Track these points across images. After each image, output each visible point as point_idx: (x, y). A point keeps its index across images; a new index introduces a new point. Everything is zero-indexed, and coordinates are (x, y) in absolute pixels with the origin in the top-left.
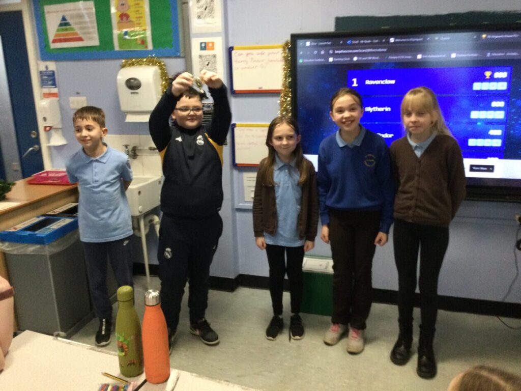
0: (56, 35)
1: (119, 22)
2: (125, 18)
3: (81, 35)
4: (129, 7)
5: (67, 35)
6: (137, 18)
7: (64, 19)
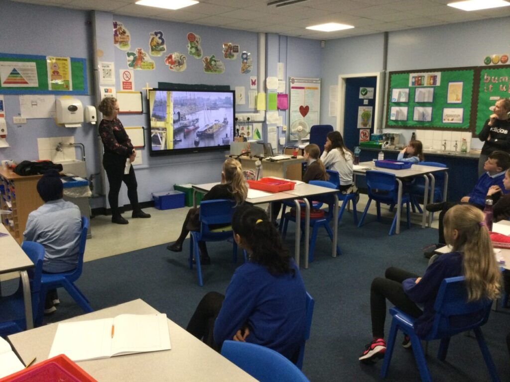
0: (8, 79)
1: (52, 75)
2: (56, 74)
3: (26, 81)
4: (59, 68)
5: (15, 80)
6: (64, 74)
7: (14, 70)
